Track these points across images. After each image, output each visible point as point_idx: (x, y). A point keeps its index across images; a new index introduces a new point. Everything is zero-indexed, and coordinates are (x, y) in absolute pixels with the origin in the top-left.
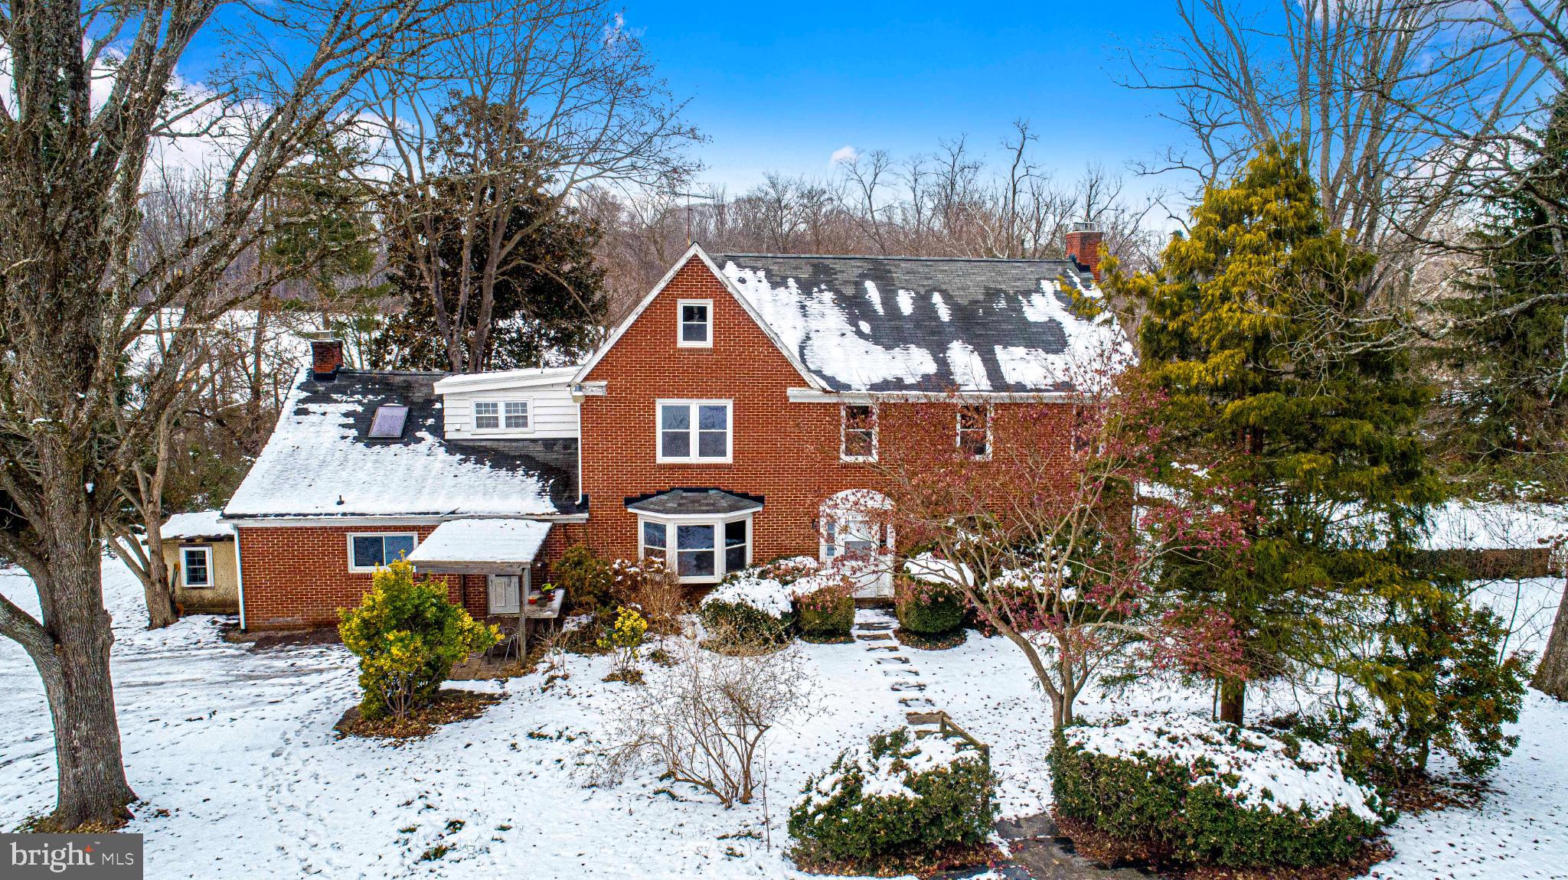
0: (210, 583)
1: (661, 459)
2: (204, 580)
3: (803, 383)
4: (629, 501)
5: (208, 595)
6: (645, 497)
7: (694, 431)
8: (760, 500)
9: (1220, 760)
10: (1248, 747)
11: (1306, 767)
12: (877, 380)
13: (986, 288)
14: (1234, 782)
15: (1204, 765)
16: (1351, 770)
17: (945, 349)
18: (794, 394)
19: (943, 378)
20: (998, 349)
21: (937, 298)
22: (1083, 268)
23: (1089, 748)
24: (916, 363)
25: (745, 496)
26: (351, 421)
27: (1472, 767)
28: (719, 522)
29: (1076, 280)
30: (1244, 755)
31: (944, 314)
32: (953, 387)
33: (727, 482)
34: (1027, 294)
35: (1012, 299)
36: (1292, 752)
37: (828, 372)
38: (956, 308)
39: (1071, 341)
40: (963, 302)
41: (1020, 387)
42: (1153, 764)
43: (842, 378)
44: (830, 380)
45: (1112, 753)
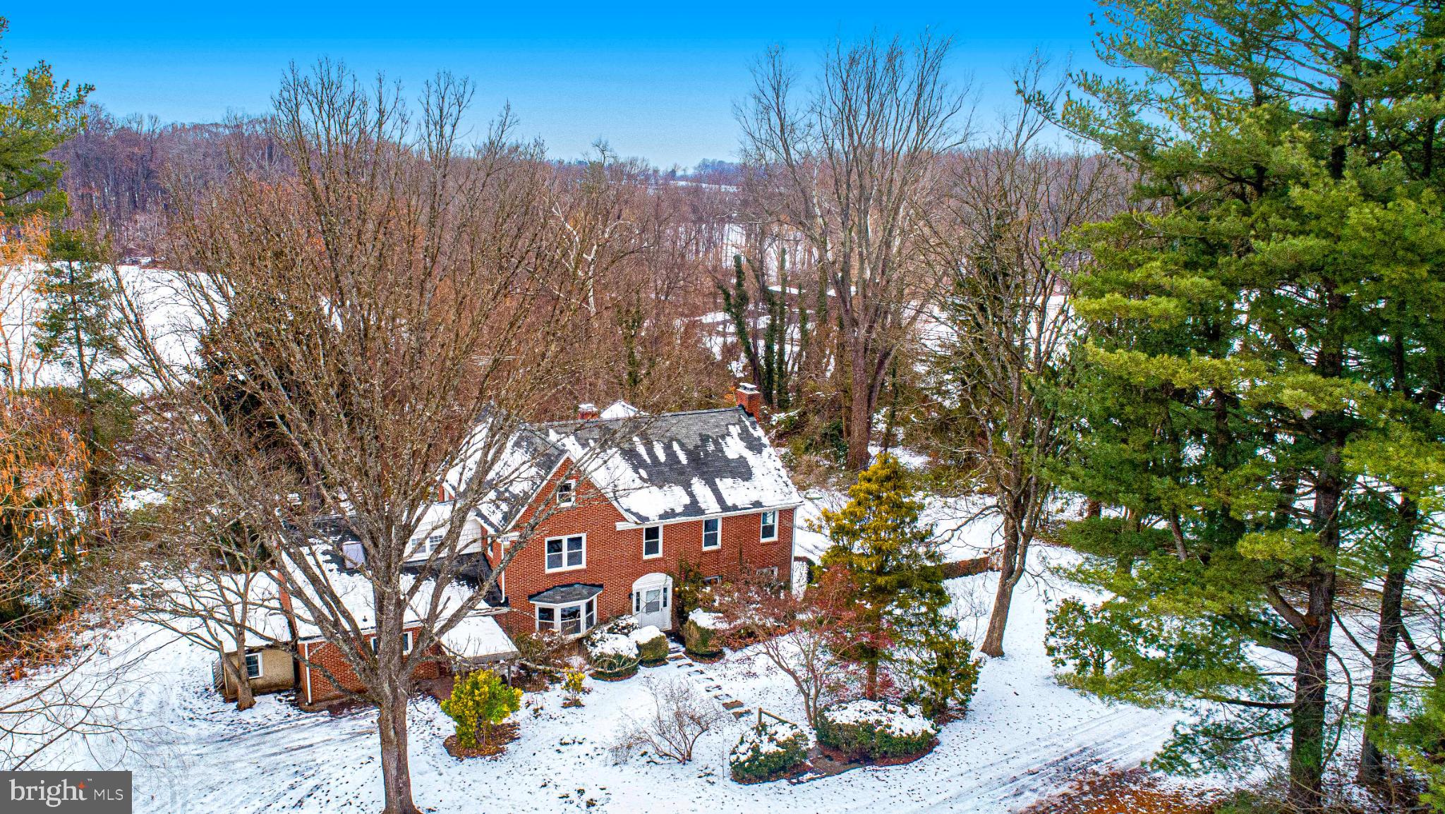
0: (261, 674)
1: (548, 571)
2: (257, 672)
3: (624, 519)
4: (531, 597)
5: (260, 682)
6: (539, 593)
7: (565, 552)
8: (601, 586)
9: (884, 719)
10: (892, 712)
11: (911, 717)
12: (662, 512)
13: (700, 435)
14: (889, 727)
15: (879, 722)
16: (927, 715)
17: (690, 485)
18: (620, 526)
19: (694, 507)
20: (717, 480)
21: (676, 446)
22: (750, 415)
23: (838, 721)
24: (675, 498)
25: (593, 585)
26: (328, 557)
27: (963, 703)
28: (582, 604)
29: (748, 423)
30: (891, 716)
31: (683, 458)
32: (702, 512)
33: (582, 580)
34: (723, 437)
35: (716, 443)
36: (905, 711)
37: (634, 510)
38: (689, 453)
39: (754, 470)
40: (691, 447)
41: (735, 508)
42: (861, 724)
43: (643, 513)
44: (637, 515)
45: (846, 722)
